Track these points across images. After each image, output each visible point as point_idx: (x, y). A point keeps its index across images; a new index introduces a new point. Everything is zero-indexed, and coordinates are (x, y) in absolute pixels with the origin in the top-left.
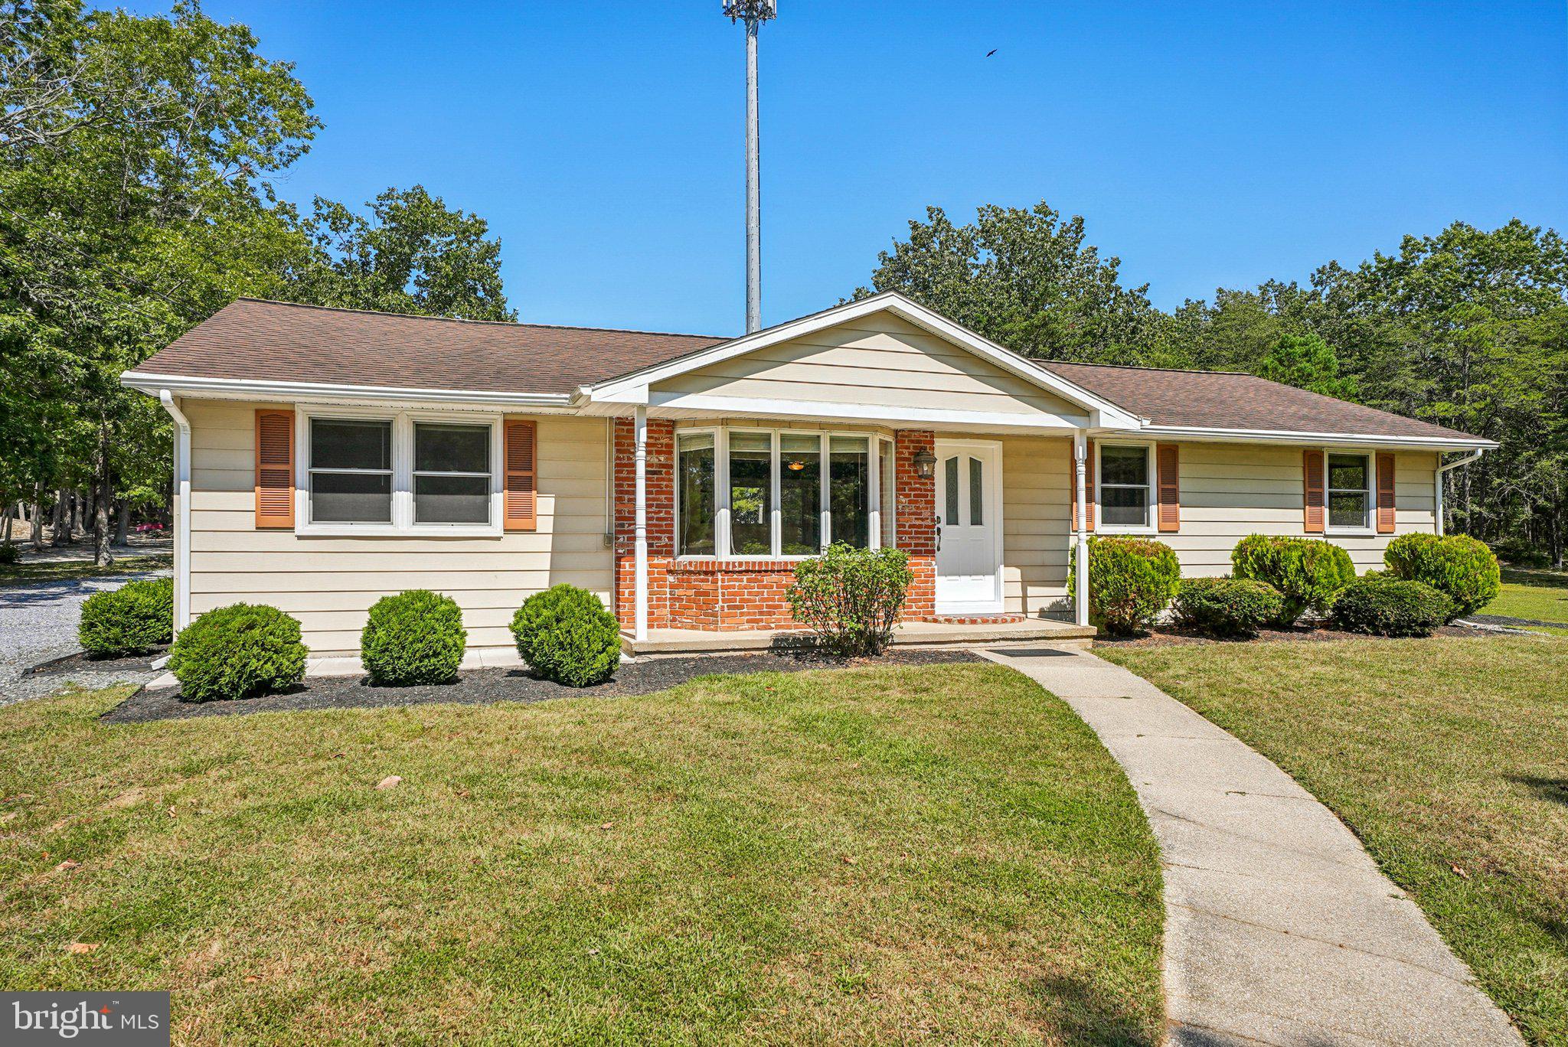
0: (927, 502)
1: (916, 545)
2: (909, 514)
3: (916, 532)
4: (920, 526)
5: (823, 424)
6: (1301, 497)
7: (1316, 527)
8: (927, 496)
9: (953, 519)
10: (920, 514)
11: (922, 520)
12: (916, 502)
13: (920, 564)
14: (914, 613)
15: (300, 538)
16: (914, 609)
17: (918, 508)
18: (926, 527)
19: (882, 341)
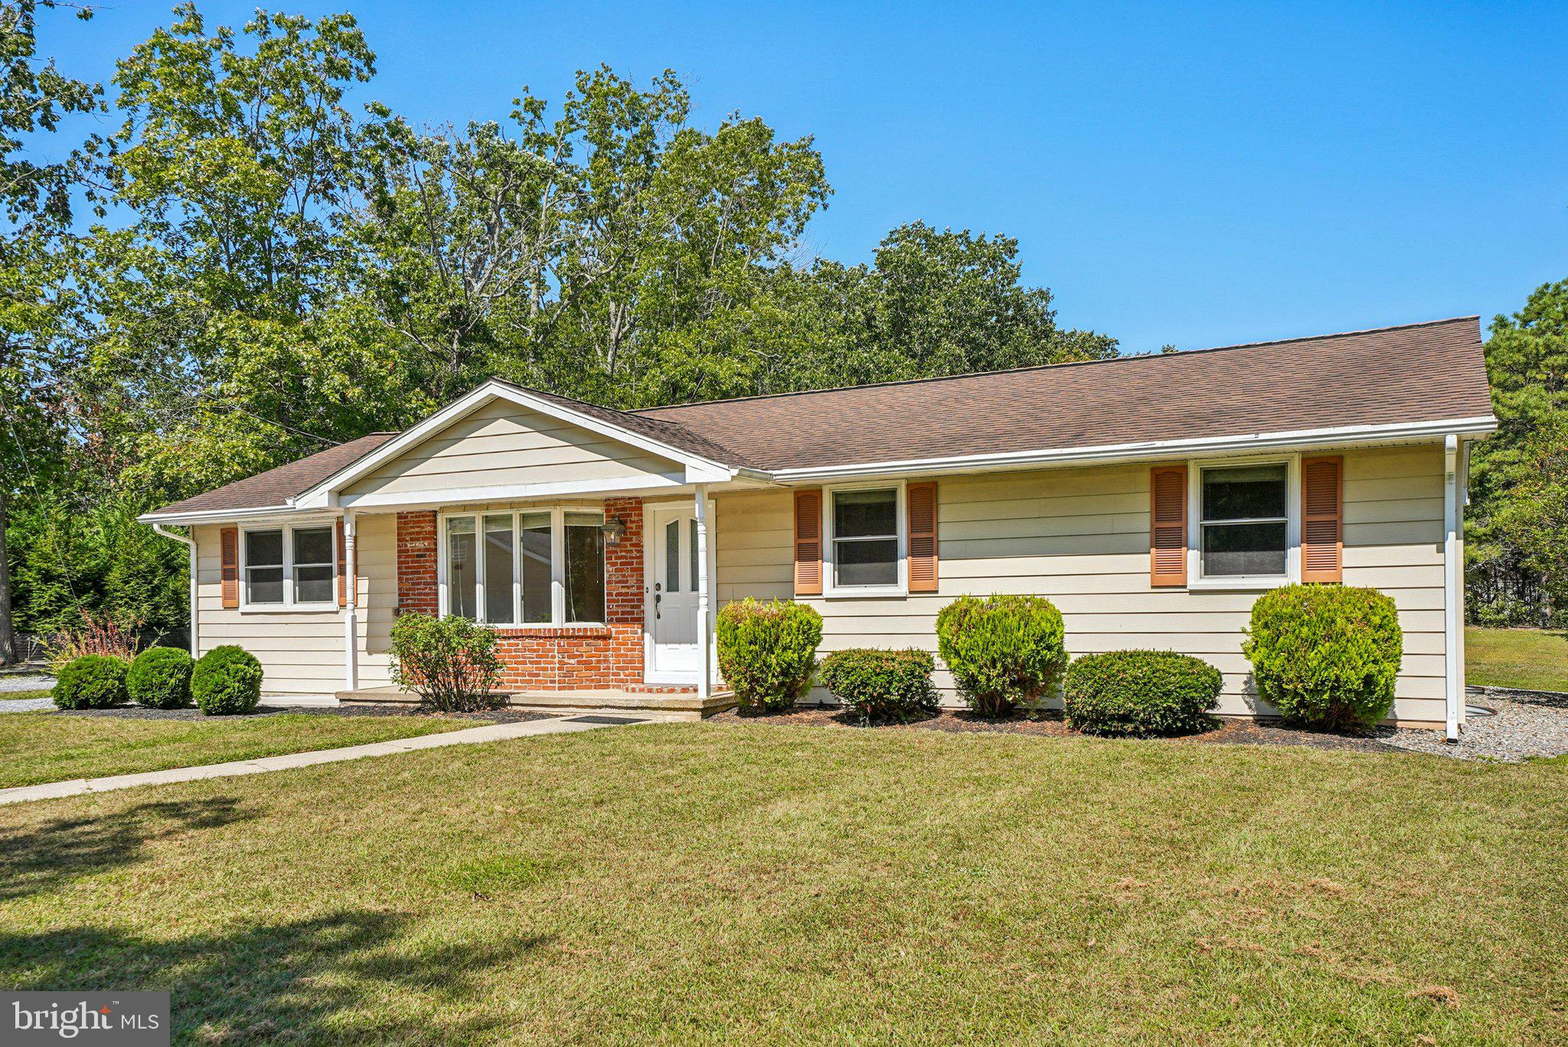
0: (633, 570)
1: (623, 613)
2: (616, 582)
3: (623, 600)
4: (626, 594)
5: (512, 504)
6: (1148, 535)
7: (1170, 579)
8: (632, 564)
9: (673, 585)
10: (627, 582)
11: (628, 587)
12: (622, 570)
13: (626, 632)
14: (622, 681)
15: (243, 614)
16: (622, 677)
17: (624, 576)
18: (632, 594)
19: (502, 425)
